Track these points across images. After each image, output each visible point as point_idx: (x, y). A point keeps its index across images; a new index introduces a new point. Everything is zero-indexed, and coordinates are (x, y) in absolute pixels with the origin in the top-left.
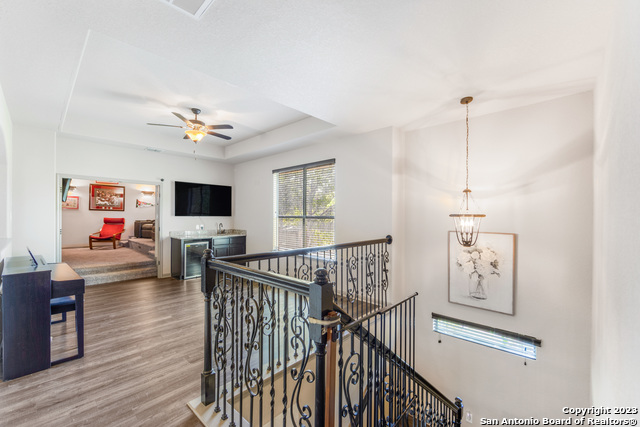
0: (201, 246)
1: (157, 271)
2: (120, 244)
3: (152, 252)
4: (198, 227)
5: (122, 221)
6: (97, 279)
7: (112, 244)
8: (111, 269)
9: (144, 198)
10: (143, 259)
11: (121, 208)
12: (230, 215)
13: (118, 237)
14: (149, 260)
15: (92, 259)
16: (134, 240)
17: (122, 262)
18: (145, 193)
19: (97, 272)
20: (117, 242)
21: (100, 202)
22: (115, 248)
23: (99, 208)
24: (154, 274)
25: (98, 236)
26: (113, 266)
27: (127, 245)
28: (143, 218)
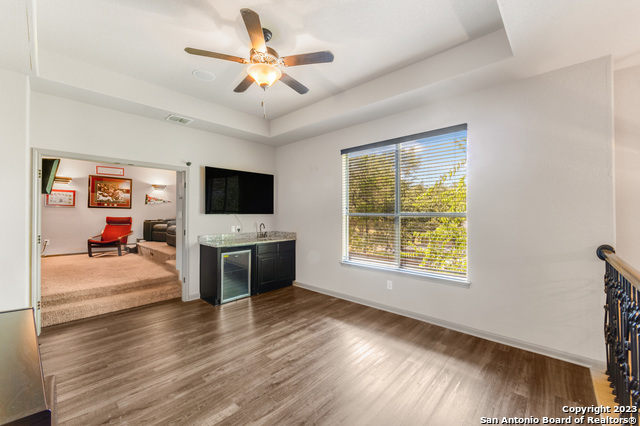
0: (240, 255)
1: (181, 291)
2: (126, 249)
3: (170, 262)
4: (234, 230)
5: (128, 221)
6: (96, 307)
7: (116, 249)
8: (118, 291)
9: (155, 193)
10: (159, 272)
11: (127, 205)
12: (272, 212)
13: (125, 241)
14: (167, 274)
15: (90, 272)
16: (143, 244)
17: (132, 279)
18: (155, 186)
19: (98, 296)
20: (122, 247)
21: (101, 198)
22: (120, 255)
23: (100, 205)
24: (177, 296)
25: (99, 240)
26: (118, 287)
27: (135, 251)
28: (153, 218)
